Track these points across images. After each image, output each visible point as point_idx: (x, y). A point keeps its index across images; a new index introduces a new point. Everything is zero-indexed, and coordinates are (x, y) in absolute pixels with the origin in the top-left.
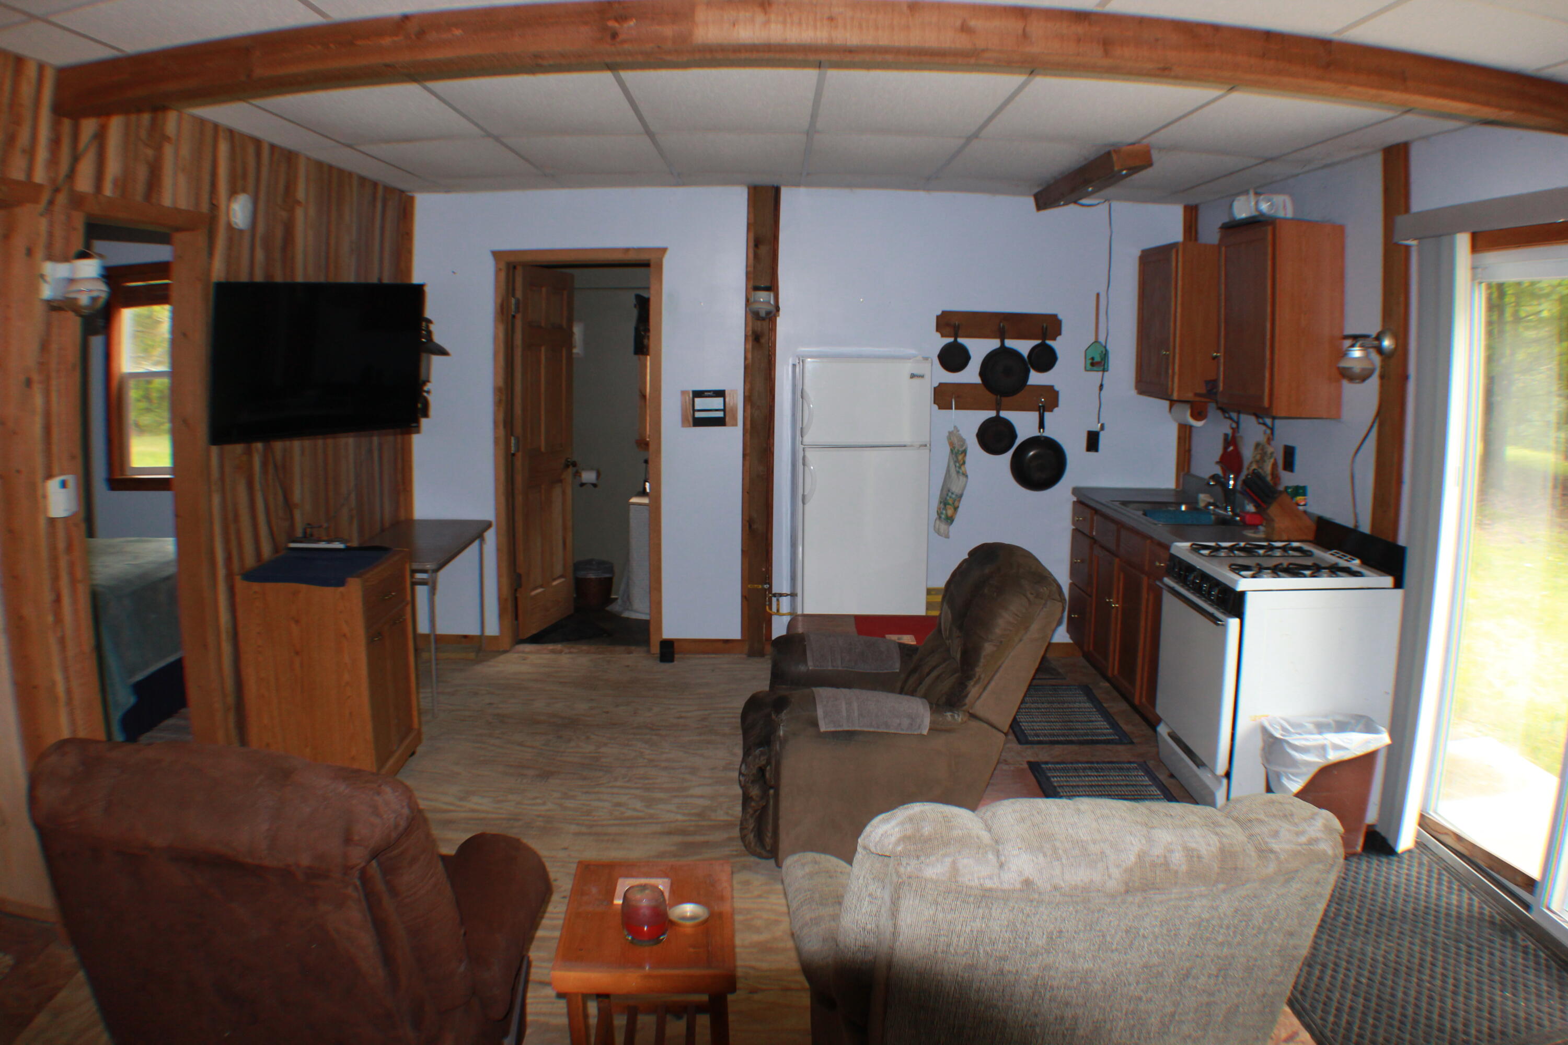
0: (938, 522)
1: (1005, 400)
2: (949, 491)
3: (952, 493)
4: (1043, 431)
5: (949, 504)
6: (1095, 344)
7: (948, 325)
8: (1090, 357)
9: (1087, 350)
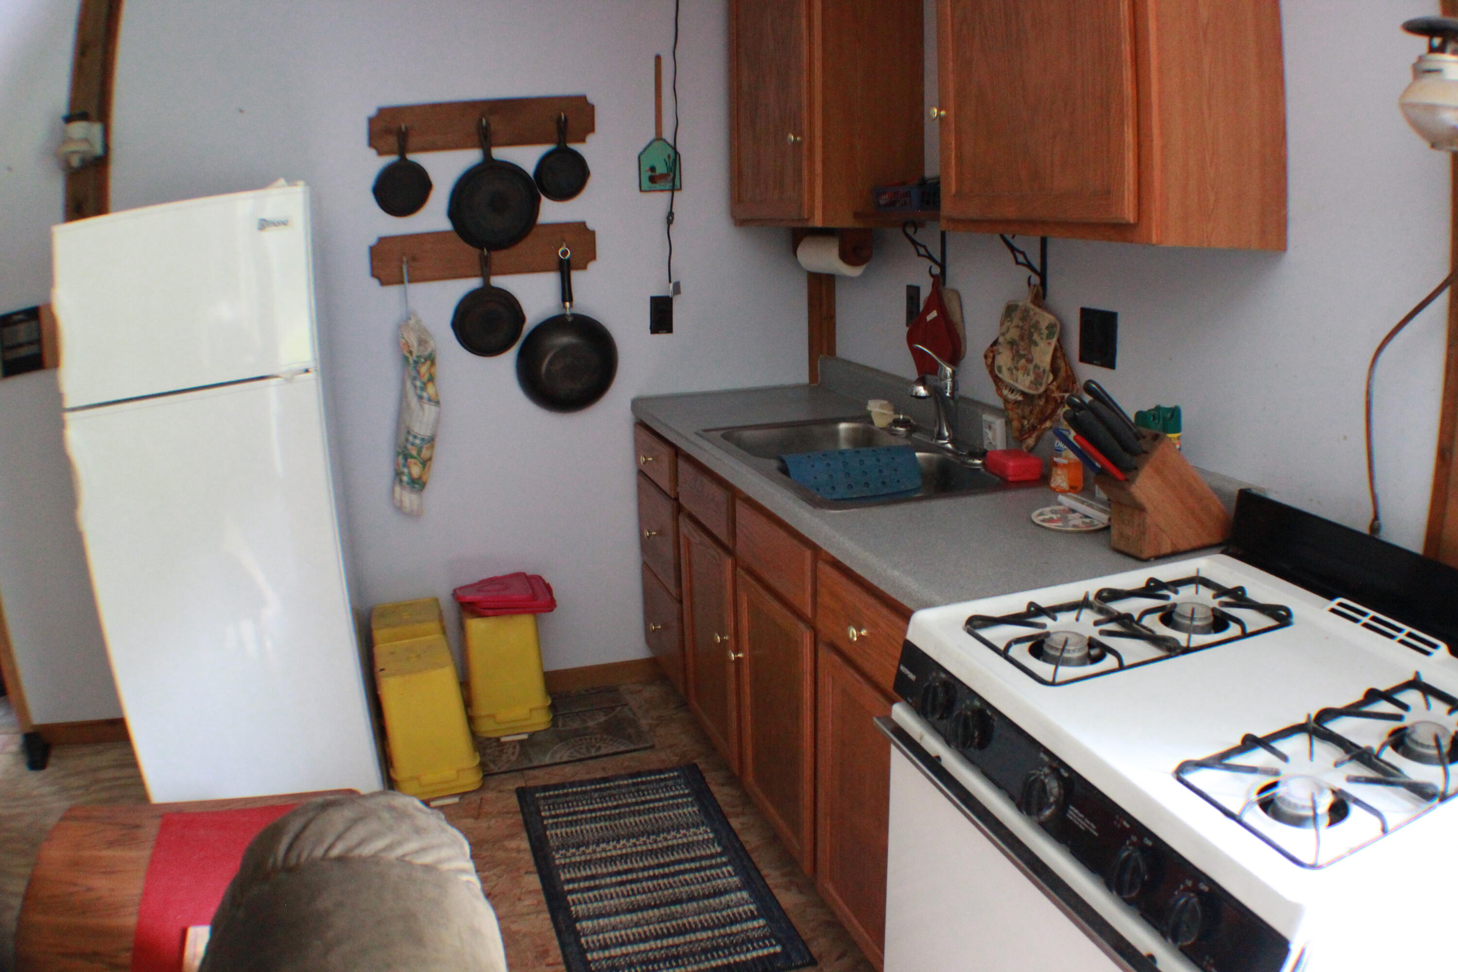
0: (398, 489)
1: (498, 257)
2: (409, 433)
3: (415, 437)
4: (571, 306)
5: (412, 457)
6: (656, 144)
7: (388, 131)
8: (648, 168)
9: (642, 153)
